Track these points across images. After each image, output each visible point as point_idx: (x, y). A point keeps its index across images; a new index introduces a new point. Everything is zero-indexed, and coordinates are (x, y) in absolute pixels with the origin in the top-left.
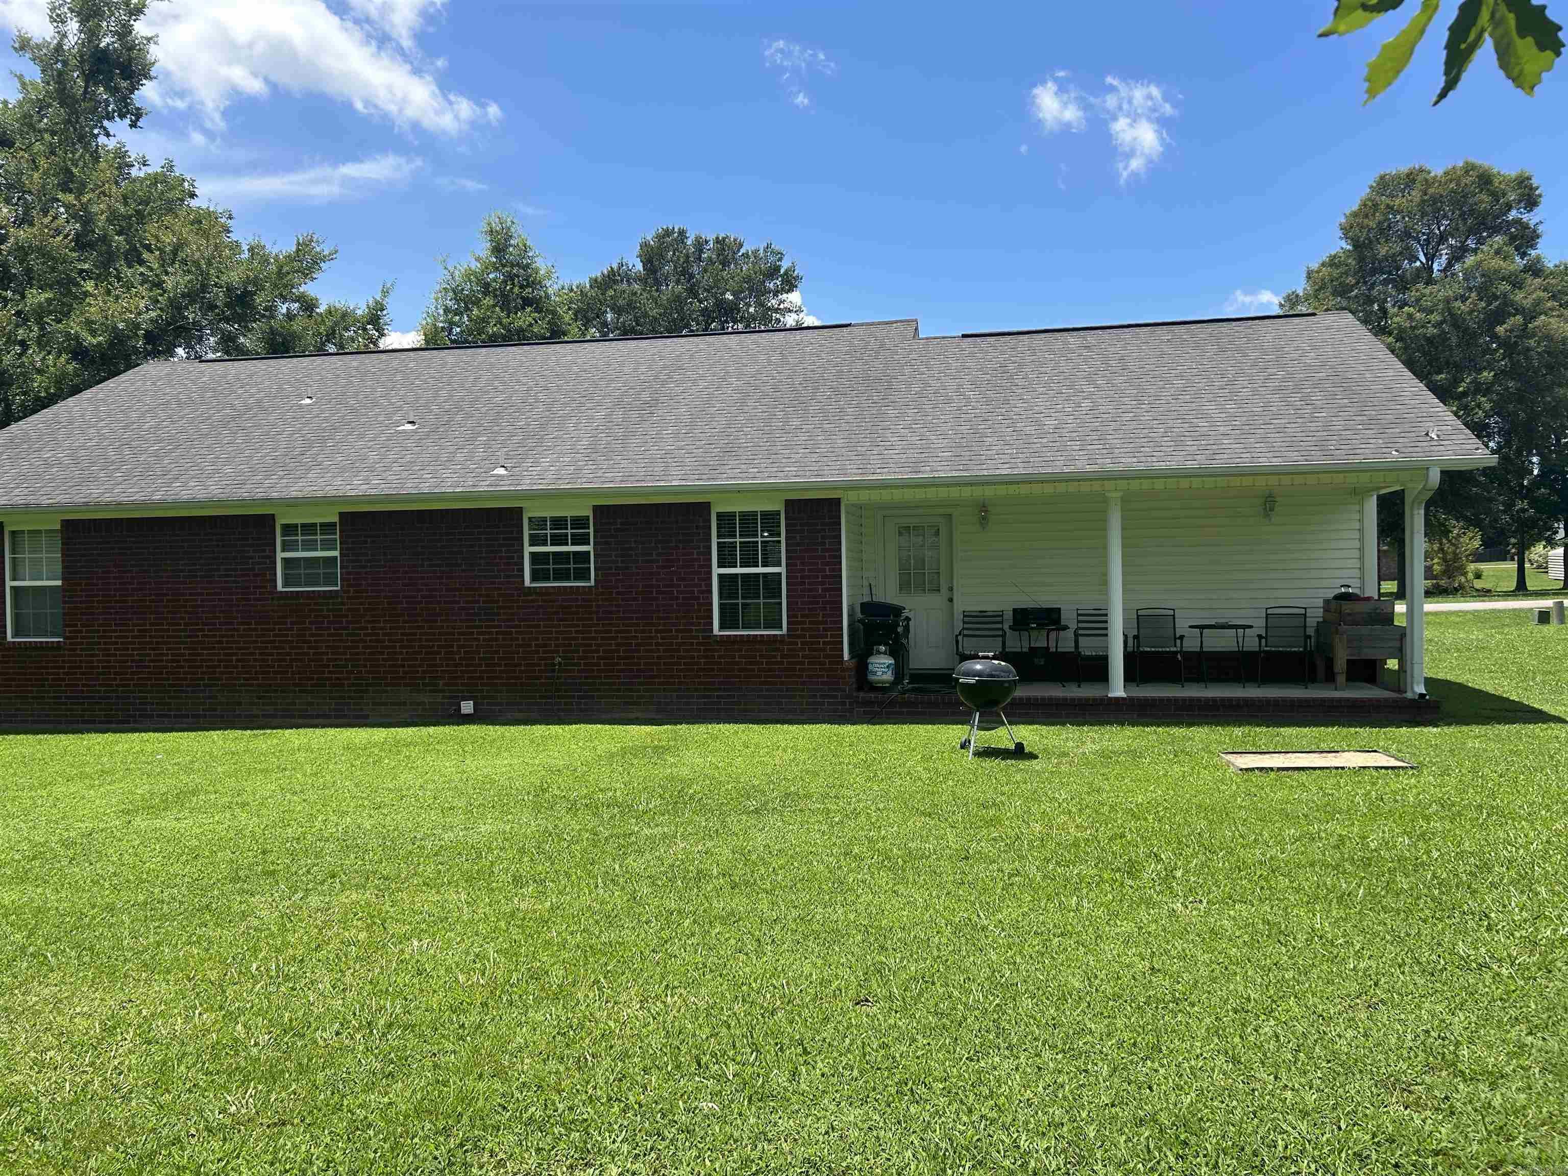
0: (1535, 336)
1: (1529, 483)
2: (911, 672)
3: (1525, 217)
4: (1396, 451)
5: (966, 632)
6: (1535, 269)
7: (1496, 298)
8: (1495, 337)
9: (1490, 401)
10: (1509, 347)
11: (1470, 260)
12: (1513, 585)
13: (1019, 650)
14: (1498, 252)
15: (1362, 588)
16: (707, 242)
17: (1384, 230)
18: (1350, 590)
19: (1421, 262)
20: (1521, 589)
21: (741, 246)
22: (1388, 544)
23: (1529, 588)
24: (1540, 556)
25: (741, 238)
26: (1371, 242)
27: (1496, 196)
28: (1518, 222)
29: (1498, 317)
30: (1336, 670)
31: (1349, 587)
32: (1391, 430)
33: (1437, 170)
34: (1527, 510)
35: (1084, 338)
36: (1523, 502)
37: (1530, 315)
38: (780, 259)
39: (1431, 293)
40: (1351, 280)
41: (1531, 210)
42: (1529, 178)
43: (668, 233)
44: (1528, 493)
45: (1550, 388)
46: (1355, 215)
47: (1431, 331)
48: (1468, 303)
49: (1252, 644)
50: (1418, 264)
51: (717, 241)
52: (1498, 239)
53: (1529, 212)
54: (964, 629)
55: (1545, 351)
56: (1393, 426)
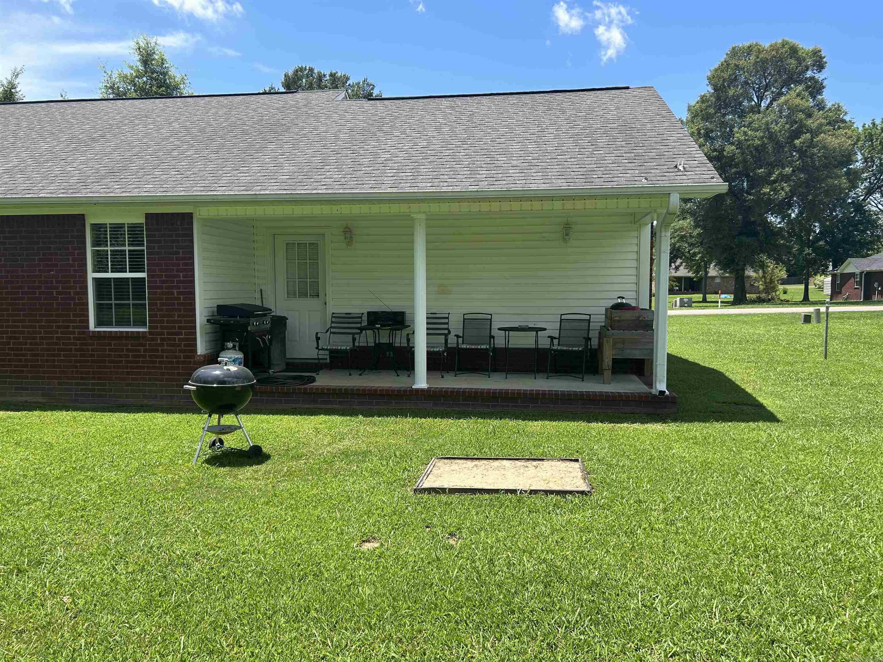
0: (817, 146)
1: (813, 238)
2: (288, 361)
3: (817, 76)
4: (646, 179)
5: (332, 330)
6: (821, 106)
7: (796, 122)
8: (794, 147)
9: (790, 186)
10: (802, 153)
11: (783, 99)
12: (801, 298)
13: (365, 345)
14: (798, 95)
15: (637, 299)
16: (325, 75)
17: (733, 80)
18: (624, 301)
19: (755, 102)
20: (806, 300)
21: (348, 79)
22: (729, 273)
23: (810, 300)
24: (820, 281)
25: (348, 74)
26: (724, 87)
27: (800, 60)
28: (812, 78)
29: (797, 134)
30: (604, 367)
31: (623, 298)
32: (649, 164)
33: (766, 45)
34: (811, 254)
35: (455, 102)
36: (809, 249)
37: (815, 133)
38: (373, 89)
39: (758, 119)
40: (712, 111)
41: (820, 71)
42: (820, 51)
43: (301, 69)
44: (811, 244)
45: (824, 180)
46: (716, 70)
47: (757, 142)
48: (779, 125)
49: (544, 343)
50: (753, 103)
51: (331, 75)
52: (800, 88)
53: (819, 72)
54: (331, 327)
55: (822, 156)
56: (652, 160)
